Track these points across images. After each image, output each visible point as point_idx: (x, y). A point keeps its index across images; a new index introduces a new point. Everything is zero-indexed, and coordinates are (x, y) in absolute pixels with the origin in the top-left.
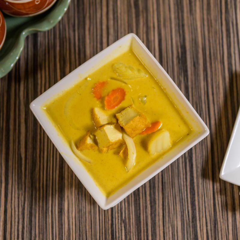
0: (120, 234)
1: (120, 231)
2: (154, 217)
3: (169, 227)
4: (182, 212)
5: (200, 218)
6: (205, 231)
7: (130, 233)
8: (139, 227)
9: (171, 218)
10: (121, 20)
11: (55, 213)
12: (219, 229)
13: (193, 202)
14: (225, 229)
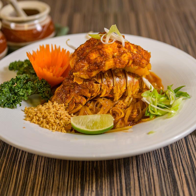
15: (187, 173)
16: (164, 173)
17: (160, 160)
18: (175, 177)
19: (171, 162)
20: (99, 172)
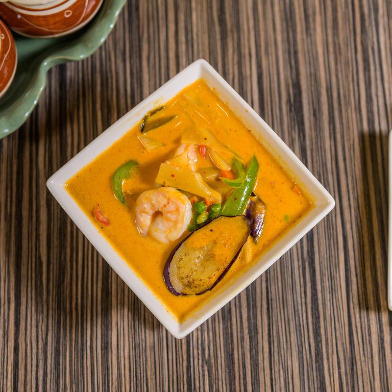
0: (201, 383)
1: (201, 378)
2: (256, 355)
3: (279, 370)
4: (300, 346)
5: (328, 355)
6: (336, 376)
7: (217, 381)
8: (232, 371)
9: (283, 355)
10: (198, 44)
11: (96, 350)
12: (359, 373)
13: (317, 330)
14: (369, 371)
15: (343, 370)
16: (309, 369)
18: (324, 378)
20: (214, 369)
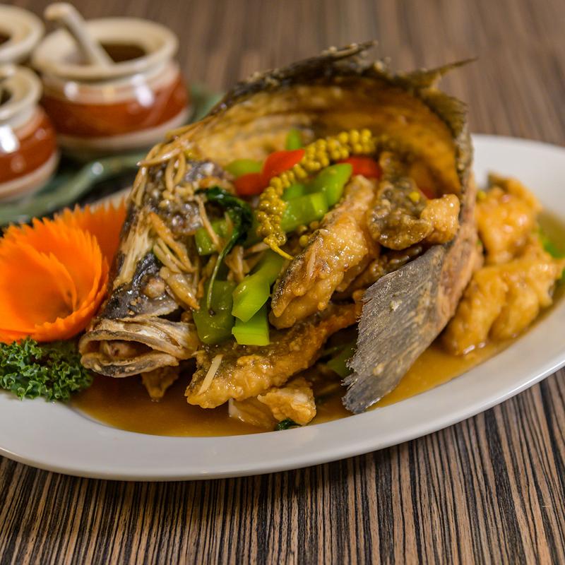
17: (476, 469)
19: (504, 476)
